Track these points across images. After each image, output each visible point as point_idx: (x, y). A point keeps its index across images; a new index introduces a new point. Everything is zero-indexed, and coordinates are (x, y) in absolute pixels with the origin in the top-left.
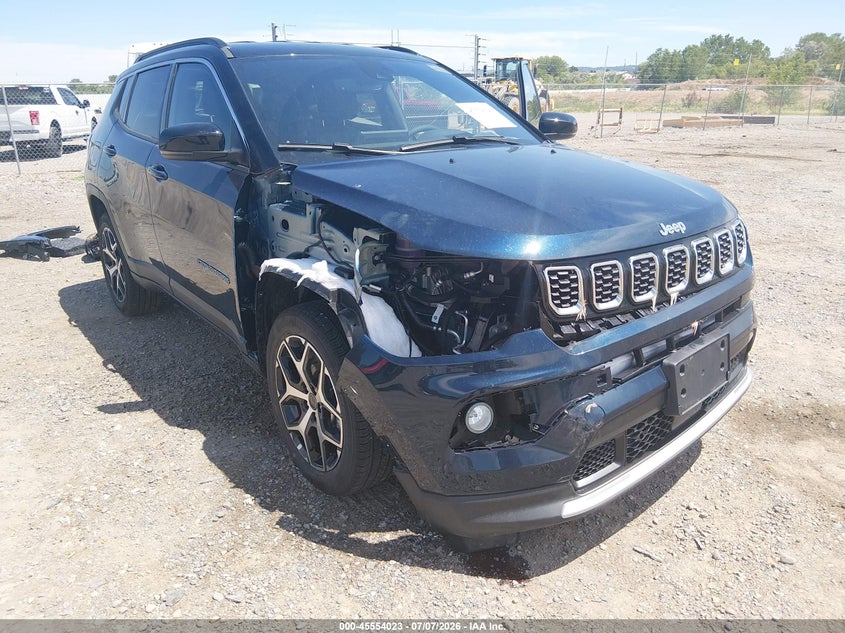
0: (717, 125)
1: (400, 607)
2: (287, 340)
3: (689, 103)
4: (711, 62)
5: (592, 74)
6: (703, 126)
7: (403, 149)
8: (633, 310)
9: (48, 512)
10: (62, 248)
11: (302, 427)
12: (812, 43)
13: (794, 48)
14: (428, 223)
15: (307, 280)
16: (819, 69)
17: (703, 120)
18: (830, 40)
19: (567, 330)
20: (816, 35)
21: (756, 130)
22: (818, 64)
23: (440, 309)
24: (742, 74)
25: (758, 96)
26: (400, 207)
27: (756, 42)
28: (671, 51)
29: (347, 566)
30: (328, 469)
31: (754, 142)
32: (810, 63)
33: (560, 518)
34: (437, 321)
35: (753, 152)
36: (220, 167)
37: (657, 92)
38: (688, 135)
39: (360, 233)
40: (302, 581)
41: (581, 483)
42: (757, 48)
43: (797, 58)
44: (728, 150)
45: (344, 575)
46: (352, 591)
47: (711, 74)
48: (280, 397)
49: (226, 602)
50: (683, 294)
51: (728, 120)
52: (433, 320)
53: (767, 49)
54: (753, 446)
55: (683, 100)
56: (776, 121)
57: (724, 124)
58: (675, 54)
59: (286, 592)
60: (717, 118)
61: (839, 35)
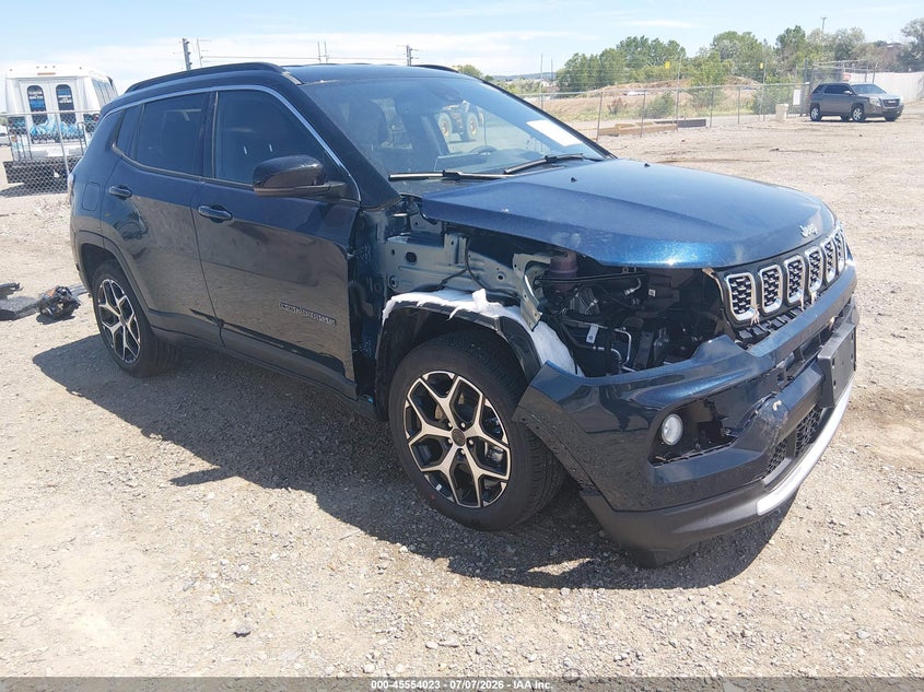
0: (652, 130)
1: (616, 624)
2: (426, 376)
3: (616, 110)
4: (628, 66)
5: (510, 83)
6: (640, 133)
7: (508, 171)
8: (789, 310)
9: (188, 593)
10: (11, 309)
11: (445, 466)
12: (726, 42)
13: (708, 47)
14: (604, 240)
15: (463, 312)
16: (734, 68)
17: (637, 127)
18: (742, 39)
19: (744, 335)
20: (729, 33)
21: (691, 134)
22: (733, 63)
23: (594, 330)
24: (660, 77)
25: (684, 98)
26: (569, 228)
27: (672, 42)
28: (588, 56)
29: (542, 596)
30: (486, 504)
31: (697, 146)
32: (726, 62)
33: (756, 516)
34: (593, 342)
35: (700, 157)
36: (317, 203)
37: (579, 100)
38: (627, 143)
39: (521, 259)
40: (506, 617)
41: (767, 480)
42: (673, 50)
43: (712, 57)
44: (674, 156)
45: (544, 605)
46: (562, 617)
47: (630, 78)
48: (410, 439)
49: (442, 649)
50: (820, 292)
51: (660, 125)
52: (588, 340)
53: (683, 49)
54: (850, 435)
55: (609, 107)
56: (708, 124)
57: (658, 130)
58: (592, 59)
59: (497, 629)
60: (651, 124)
61: (749, 33)
